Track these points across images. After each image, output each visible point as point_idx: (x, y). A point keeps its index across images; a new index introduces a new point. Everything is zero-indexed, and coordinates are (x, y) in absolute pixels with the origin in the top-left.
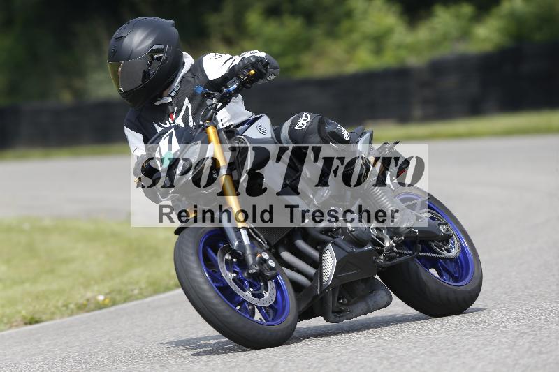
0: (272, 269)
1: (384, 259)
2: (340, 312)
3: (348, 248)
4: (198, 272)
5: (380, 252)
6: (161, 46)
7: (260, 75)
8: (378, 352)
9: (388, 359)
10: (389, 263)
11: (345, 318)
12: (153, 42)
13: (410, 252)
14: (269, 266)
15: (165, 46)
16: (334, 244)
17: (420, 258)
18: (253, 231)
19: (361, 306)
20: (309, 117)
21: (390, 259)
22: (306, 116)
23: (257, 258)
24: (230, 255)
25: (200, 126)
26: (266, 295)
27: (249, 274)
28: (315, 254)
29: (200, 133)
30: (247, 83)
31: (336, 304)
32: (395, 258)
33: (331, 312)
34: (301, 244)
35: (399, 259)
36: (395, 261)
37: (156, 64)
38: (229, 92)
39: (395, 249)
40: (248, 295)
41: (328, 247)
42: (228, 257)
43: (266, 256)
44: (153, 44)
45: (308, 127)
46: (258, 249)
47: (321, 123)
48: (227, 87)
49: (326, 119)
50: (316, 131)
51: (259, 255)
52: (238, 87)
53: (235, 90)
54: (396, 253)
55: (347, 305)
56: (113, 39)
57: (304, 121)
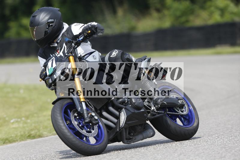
0: (96, 120)
1: (151, 115)
2: (130, 139)
3: (132, 110)
4: (61, 121)
5: (149, 112)
6: (53, 20)
7: (93, 33)
8: (220, 145)
9: (225, 148)
10: (153, 117)
11: (132, 142)
12: (48, 18)
13: (163, 112)
14: (95, 118)
15: (54, 20)
16: (125, 109)
17: (168, 114)
18: (89, 103)
19: (140, 136)
20: (117, 51)
21: (154, 115)
22: (116, 51)
23: (89, 115)
24: (77, 113)
25: (66, 56)
26: (93, 131)
27: (85, 122)
28: (117, 113)
29: (66, 59)
30: (87, 36)
31: (128, 135)
32: (156, 115)
33: (125, 139)
34: (111, 109)
35: (157, 115)
36: (156, 116)
37: (50, 28)
38: (79, 41)
39: (156, 111)
40: (84, 132)
41: (122, 110)
42: (76, 115)
43: (93, 114)
44: (49, 19)
45: (116, 56)
46: (90, 111)
47: (123, 54)
48: (79, 38)
49: (125, 52)
50: (120, 58)
51: (90, 114)
52: (83, 38)
53: (82, 40)
54: (156, 112)
55: (133, 136)
56: (31, 17)
57: (115, 53)
